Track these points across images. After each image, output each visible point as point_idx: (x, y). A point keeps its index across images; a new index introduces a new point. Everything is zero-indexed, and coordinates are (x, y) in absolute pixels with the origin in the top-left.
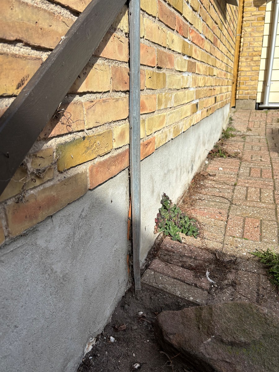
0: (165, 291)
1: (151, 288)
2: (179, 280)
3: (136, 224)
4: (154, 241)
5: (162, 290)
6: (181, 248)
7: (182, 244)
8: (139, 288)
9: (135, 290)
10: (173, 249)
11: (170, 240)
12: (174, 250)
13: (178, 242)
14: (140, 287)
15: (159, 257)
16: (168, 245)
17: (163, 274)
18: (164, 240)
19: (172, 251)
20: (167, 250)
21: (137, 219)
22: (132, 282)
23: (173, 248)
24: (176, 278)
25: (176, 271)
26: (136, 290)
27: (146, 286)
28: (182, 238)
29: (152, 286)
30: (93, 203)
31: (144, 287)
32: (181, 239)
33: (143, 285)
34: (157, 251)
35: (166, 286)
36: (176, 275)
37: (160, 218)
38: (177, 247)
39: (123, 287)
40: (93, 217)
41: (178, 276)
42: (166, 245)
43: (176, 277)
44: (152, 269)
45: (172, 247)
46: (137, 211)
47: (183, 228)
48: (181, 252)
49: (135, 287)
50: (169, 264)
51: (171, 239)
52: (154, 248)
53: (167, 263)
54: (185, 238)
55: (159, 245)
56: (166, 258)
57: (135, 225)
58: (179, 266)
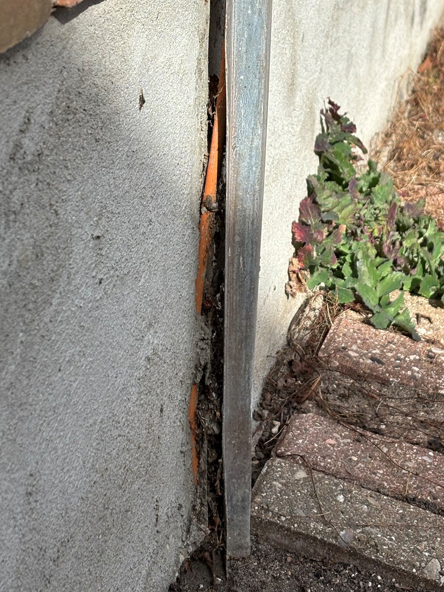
0: (369, 560)
1: (299, 544)
2: (426, 505)
3: (242, 235)
4: (285, 329)
5: (354, 554)
6: (417, 362)
7: (420, 345)
8: (240, 547)
9: (224, 553)
10: (382, 369)
11: (364, 327)
12: (387, 371)
13: (398, 337)
14: (248, 539)
15: (319, 405)
16: (354, 347)
17: (349, 478)
18: (333, 326)
19: (377, 377)
20: (351, 372)
21: (248, 205)
22: (210, 518)
23: (379, 362)
24: (414, 500)
25: (410, 464)
26: (229, 554)
27: (273, 536)
28: (418, 317)
29: (307, 537)
30: (67, 91)
31: (267, 539)
32: (413, 320)
33: (259, 532)
34: (306, 375)
35: (369, 533)
36: (410, 486)
37: (311, 221)
38: (399, 359)
39: (172, 540)
40: (66, 167)
41: (418, 487)
42: (344, 348)
43: (411, 493)
44: (293, 456)
45: (373, 359)
46: (250, 166)
47: (417, 273)
48: (419, 383)
49: (224, 541)
50: (369, 434)
51: (367, 322)
52: (291, 363)
53: (360, 430)
54: (429, 319)
55: (311, 347)
56: (352, 406)
57: (237, 239)
58: (417, 444)
